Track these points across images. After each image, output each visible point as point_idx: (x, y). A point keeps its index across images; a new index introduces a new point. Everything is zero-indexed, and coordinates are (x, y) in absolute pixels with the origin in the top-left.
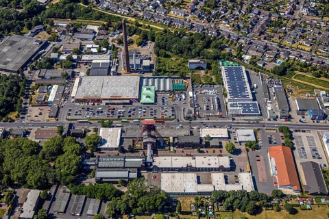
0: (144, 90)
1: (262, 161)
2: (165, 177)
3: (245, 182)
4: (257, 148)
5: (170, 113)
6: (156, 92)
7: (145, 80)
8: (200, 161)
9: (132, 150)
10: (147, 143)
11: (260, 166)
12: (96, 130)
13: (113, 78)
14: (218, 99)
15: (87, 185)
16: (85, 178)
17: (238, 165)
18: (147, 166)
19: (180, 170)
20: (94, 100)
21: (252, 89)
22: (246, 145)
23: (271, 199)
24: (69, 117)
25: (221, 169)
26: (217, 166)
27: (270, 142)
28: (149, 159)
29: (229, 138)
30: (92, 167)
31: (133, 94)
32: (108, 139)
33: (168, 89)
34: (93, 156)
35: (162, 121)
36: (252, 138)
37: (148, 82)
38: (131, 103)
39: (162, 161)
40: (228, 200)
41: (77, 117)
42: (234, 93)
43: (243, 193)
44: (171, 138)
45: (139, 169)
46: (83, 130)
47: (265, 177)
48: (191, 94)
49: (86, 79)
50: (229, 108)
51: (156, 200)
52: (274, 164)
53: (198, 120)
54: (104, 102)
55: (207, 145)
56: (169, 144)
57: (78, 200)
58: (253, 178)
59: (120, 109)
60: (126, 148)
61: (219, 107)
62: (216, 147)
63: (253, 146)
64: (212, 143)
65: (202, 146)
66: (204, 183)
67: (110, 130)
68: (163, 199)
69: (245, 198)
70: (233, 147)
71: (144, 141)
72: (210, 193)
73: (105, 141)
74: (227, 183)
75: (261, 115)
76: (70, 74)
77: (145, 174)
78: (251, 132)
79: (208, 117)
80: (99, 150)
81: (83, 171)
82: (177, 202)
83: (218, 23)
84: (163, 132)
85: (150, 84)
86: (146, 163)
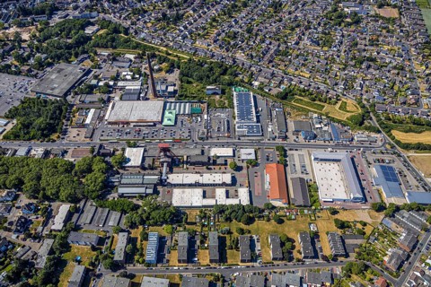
0: (167, 113)
1: (259, 177)
2: (176, 191)
3: (243, 197)
4: (256, 165)
5: (186, 134)
6: (176, 115)
7: (168, 104)
8: (207, 178)
9: (152, 168)
10: (163, 162)
11: (257, 181)
12: (124, 150)
13: (141, 103)
14: (228, 122)
15: (111, 199)
16: (109, 193)
17: (239, 180)
18: (162, 183)
19: (190, 186)
20: (123, 123)
21: (257, 112)
22: (247, 163)
23: (263, 211)
24: (102, 138)
25: (224, 184)
26: (221, 182)
27: (268, 160)
28: (164, 177)
29: (234, 156)
30: (116, 184)
31: (157, 118)
32: (132, 158)
33: (187, 112)
34: (118, 173)
35: (179, 141)
36: (253, 157)
37: (170, 106)
38: (155, 125)
39: (174, 178)
40: (227, 212)
41: (109, 138)
42: (242, 116)
43: (240, 206)
44: (185, 157)
45: (155, 185)
46: (112, 150)
47: (260, 191)
48: (206, 117)
49: (119, 104)
50: (237, 129)
51: (165, 214)
52: (268, 180)
53: (210, 141)
54: (132, 125)
55: (215, 163)
56: (183, 163)
57: (102, 213)
58: (250, 192)
59: (145, 130)
60: (146, 166)
61: (229, 128)
62: (222, 165)
63: (253, 163)
64: (219, 161)
65: (210, 164)
66: (209, 198)
67: (135, 149)
68: (172, 213)
69: (241, 211)
70: (236, 165)
71: (161, 160)
72: (212, 206)
73: (129, 160)
74: (227, 197)
75: (263, 135)
76: (106, 99)
77: (160, 189)
78: (252, 151)
79: (218, 138)
80: (124, 168)
81: (108, 187)
82: (184, 214)
83: (235, 53)
84: (178, 151)
85: (172, 108)
86: (161, 180)
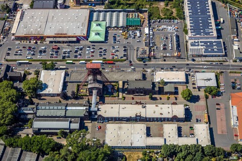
0: (94, 25)
1: (222, 110)
2: (111, 127)
3: (201, 134)
4: (218, 94)
5: (121, 53)
6: (107, 28)
7: (95, 14)
8: (152, 110)
9: (76, 97)
10: (92, 89)
11: (219, 115)
12: (38, 73)
13: (59, 12)
14: (178, 37)
15: (23, 136)
16: (21, 128)
17: (195, 114)
18: (91, 116)
19: (129, 120)
20: (36, 38)
21: (217, 25)
22: (205, 91)
23: (229, 154)
24: (8, 58)
25: (174, 119)
26: (170, 116)
27: (234, 88)
28: (93, 108)
29: (187, 82)
30: (29, 116)
31: (81, 31)
32: (50, 84)
33: (121, 24)
34: (32, 103)
35: (112, 63)
36: (213, 83)
37: (98, 16)
38: (78, 41)
39: (108, 110)
40: (180, 155)
41: (17, 57)
42: (196, 30)
43: (198, 148)
44: (121, 83)
45: (82, 119)
46: (23, 72)
47: (225, 129)
48: (146, 30)
49: (29, 13)
50: (190, 47)
51: (97, 155)
52: (236, 113)
53: (153, 62)
54: (48, 40)
55: (161, 91)
56: (118, 90)
57: (12, 153)
58: (211, 130)
59: (65, 48)
60: (69, 94)
61: (178, 46)
62: (171, 93)
63: (214, 92)
64: (167, 89)
65: (155, 92)
66: (155, 136)
67: (53, 73)
68: (106, 154)
69: (199, 154)
70: (190, 94)
71: (89, 86)
72: (160, 147)
73: (46, 86)
74: (180, 135)
75: (226, 55)
76: (11, 6)
77: (88, 124)
78: (212, 75)
79: (165, 58)
80: (39, 97)
81: (19, 120)
82: (122, 156)
84: (111, 75)
85: (101, 19)
86: (90, 112)
